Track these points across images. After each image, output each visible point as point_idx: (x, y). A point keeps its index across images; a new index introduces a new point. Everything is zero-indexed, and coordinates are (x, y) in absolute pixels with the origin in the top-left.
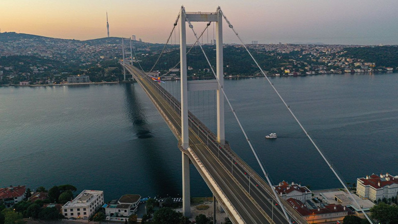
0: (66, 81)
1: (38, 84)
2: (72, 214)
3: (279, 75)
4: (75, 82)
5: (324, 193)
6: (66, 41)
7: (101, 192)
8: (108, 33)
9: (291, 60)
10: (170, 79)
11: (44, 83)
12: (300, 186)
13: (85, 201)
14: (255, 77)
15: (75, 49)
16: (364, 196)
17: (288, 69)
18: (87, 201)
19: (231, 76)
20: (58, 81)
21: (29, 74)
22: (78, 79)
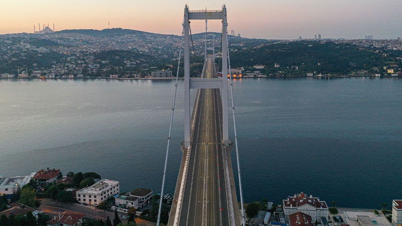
0: (151, 75)
1: (126, 77)
2: (85, 200)
3: (380, 75)
4: (158, 77)
5: (347, 212)
6: (165, 36)
7: (117, 182)
8: (206, 28)
9: (398, 58)
10: (252, 76)
11: (131, 77)
12: (318, 200)
13: (98, 189)
14: (350, 77)
15: (172, 44)
16: (396, 222)
17: (392, 68)
18: (100, 189)
19: (320, 75)
20: (144, 76)
21: (122, 68)
22: (161, 74)
